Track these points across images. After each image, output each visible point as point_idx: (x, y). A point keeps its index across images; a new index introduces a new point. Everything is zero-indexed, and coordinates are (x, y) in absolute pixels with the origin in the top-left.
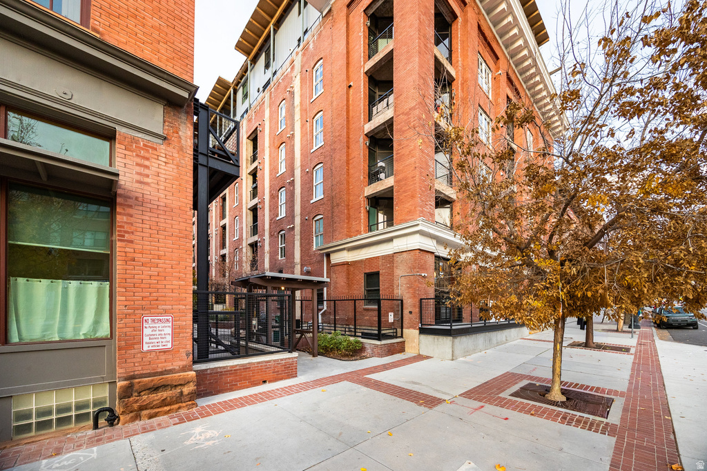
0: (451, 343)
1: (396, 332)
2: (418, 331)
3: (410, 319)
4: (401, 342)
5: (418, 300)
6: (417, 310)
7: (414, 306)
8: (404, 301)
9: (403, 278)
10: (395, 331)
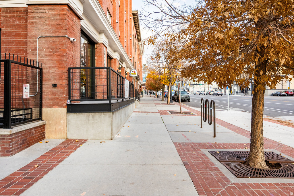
0: (110, 119)
1: (31, 114)
2: (65, 110)
3: (54, 94)
4: (40, 126)
5: (66, 69)
6: (65, 82)
7: (61, 77)
8: (44, 71)
9: (43, 41)
10: (28, 111)
